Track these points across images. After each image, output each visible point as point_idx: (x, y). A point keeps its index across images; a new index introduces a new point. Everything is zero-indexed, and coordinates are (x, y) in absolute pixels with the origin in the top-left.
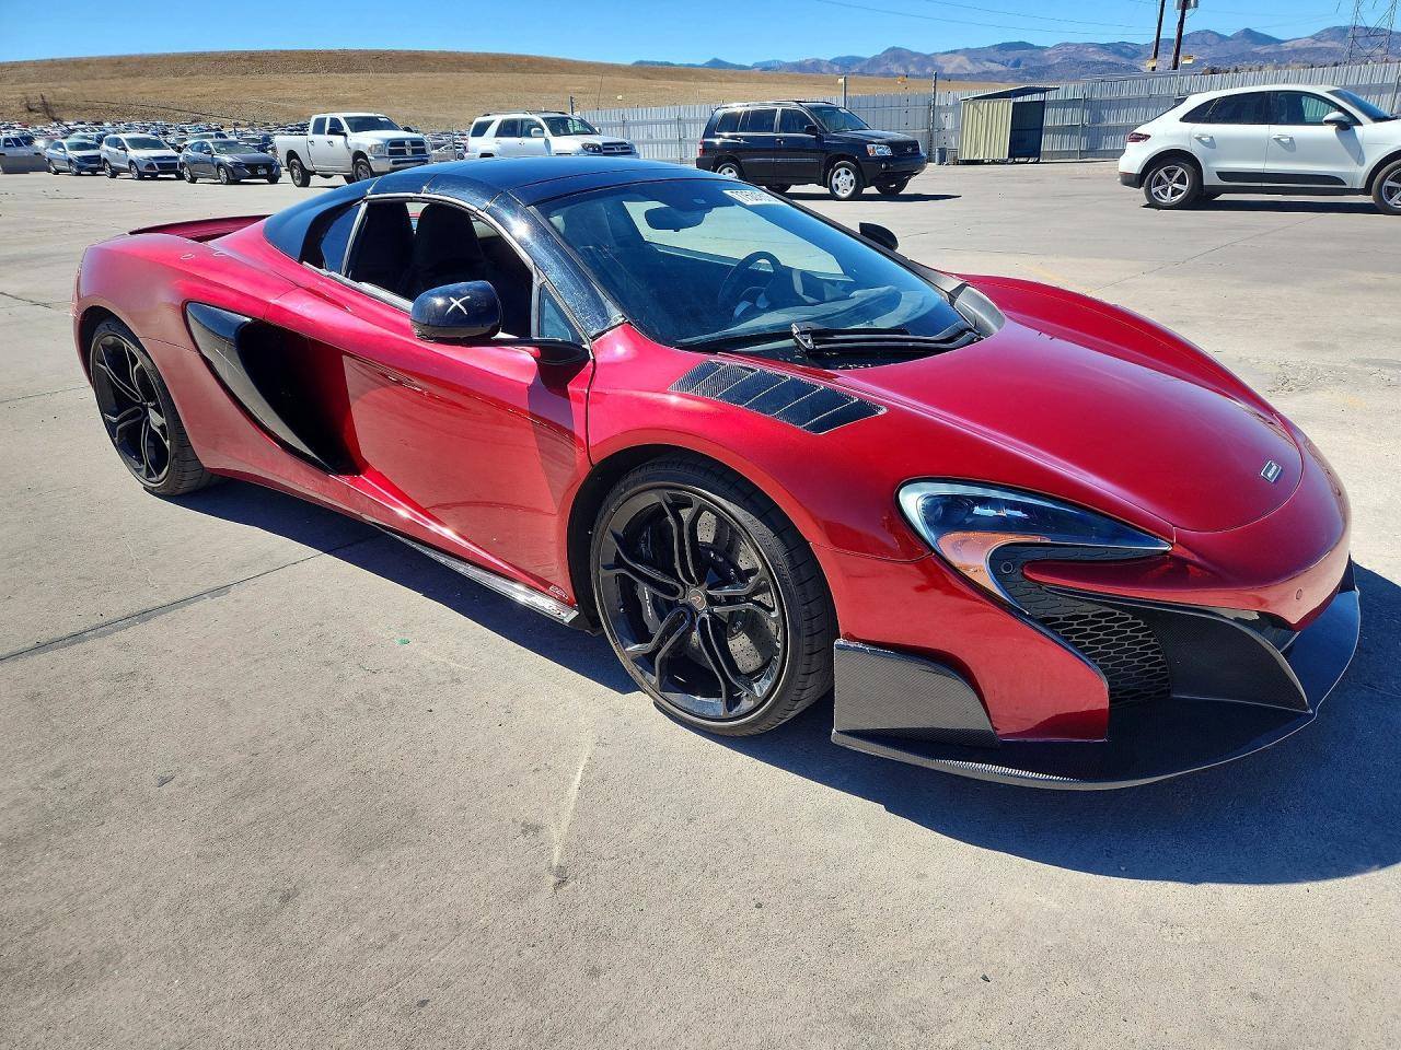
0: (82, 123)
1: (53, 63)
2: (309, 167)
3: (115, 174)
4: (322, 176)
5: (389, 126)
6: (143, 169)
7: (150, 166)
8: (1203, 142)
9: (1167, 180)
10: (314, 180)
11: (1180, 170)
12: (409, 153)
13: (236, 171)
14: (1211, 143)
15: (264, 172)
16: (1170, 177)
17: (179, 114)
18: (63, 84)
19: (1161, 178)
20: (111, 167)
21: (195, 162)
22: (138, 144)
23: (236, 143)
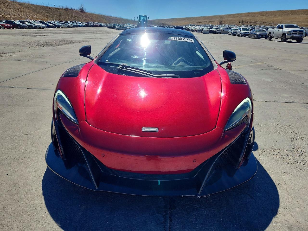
0: (248, 25)
1: (248, 13)
2: (272, 36)
3: (238, 35)
4: (275, 38)
5: (297, 27)
6: (242, 35)
7: (244, 34)
10: (273, 39)
12: (297, 34)
13: (258, 36)
15: (264, 37)
17: (268, 24)
18: (248, 17)
20: (237, 34)
21: (251, 34)
22: (244, 30)
23: (262, 30)
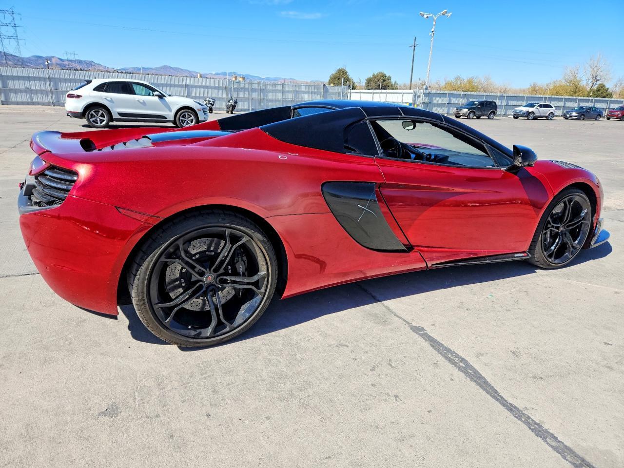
8: (108, 100)
9: (96, 116)
11: (101, 112)
14: (112, 101)
16: (97, 114)
19: (92, 114)
